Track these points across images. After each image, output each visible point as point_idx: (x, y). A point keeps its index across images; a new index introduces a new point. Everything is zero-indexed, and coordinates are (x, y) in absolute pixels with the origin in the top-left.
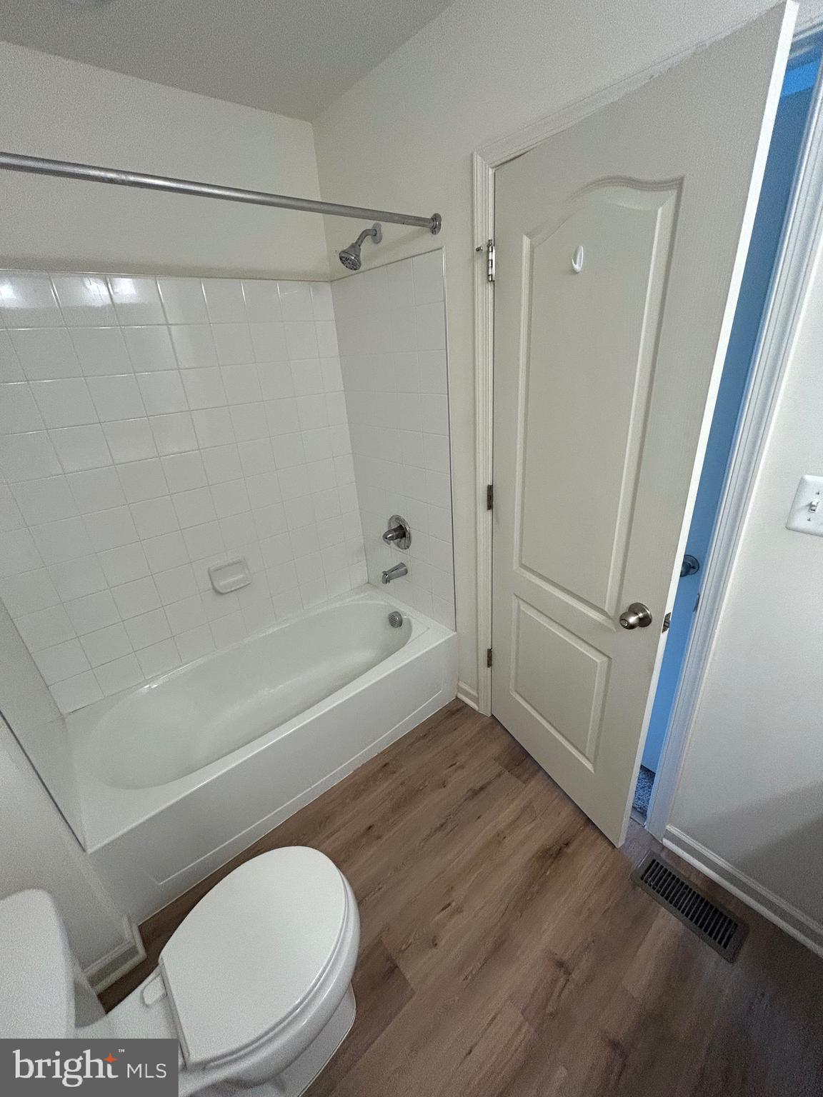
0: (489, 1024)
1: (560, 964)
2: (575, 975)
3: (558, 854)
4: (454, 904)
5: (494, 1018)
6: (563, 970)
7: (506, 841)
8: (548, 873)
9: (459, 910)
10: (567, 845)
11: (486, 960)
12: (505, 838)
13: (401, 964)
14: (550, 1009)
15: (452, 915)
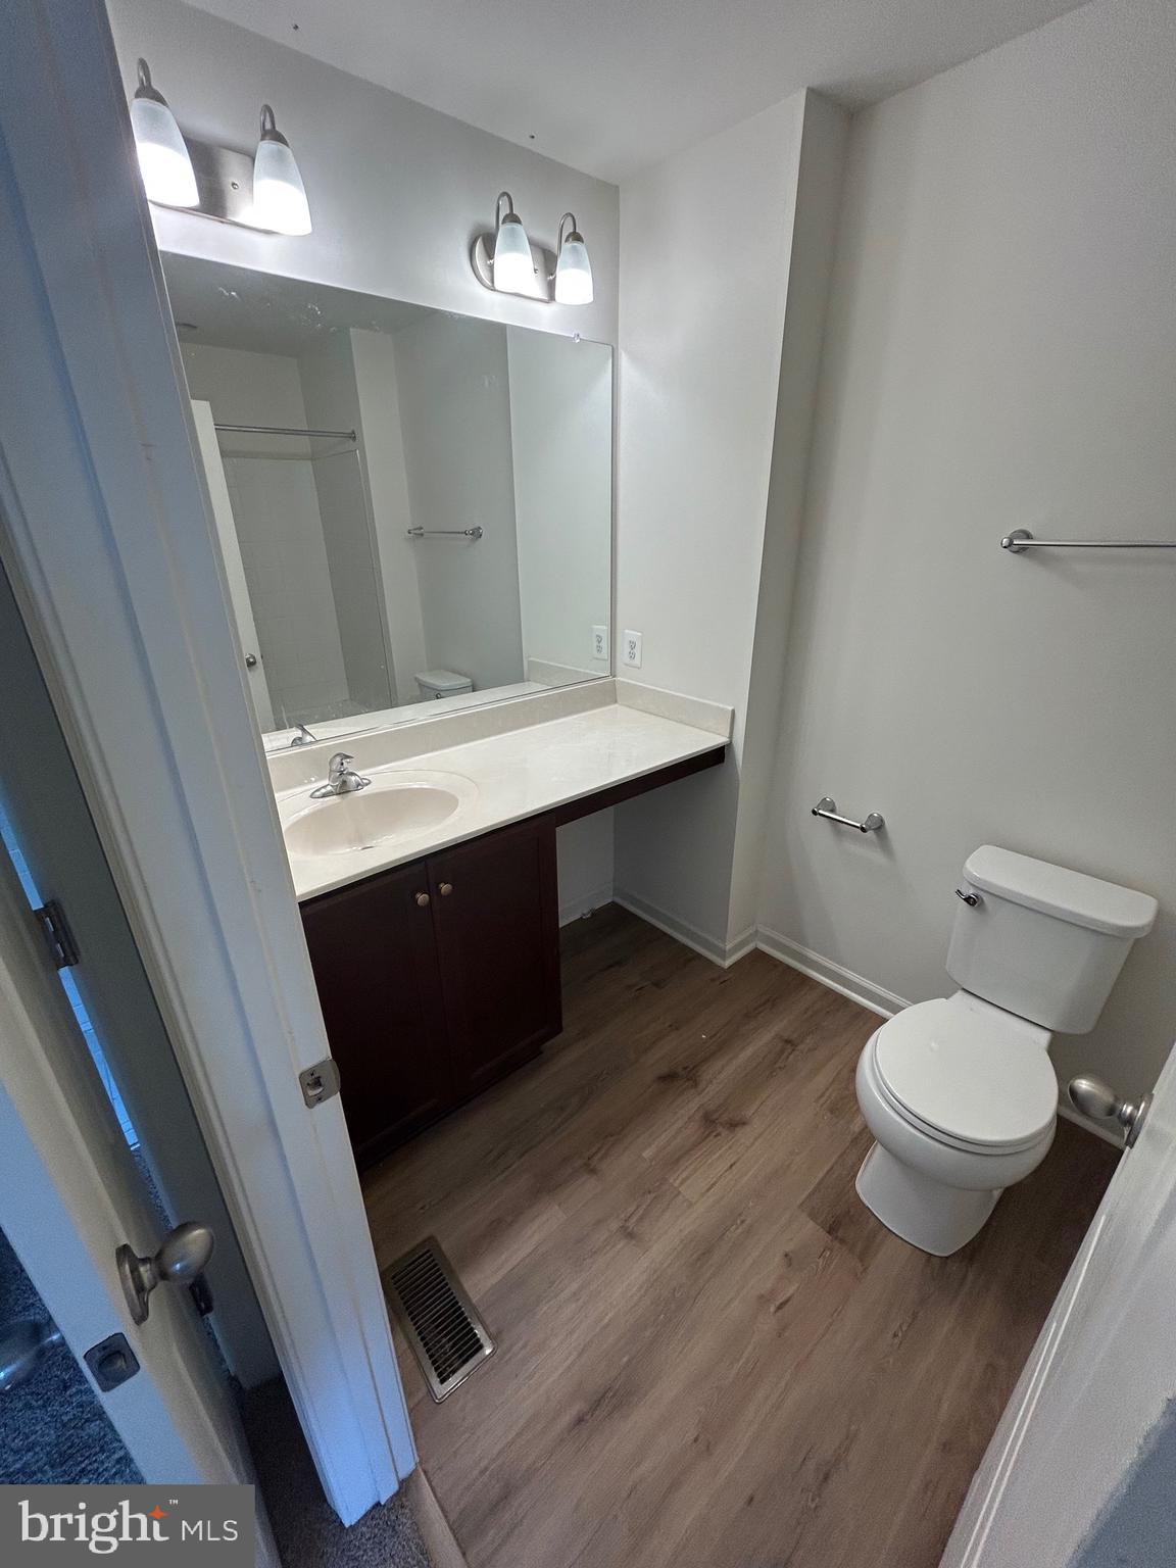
0: (714, 1184)
1: (630, 1235)
2: (614, 1225)
3: (600, 1400)
4: (772, 1309)
5: (708, 1190)
6: (629, 1230)
7: (690, 1436)
8: (625, 1359)
9: (763, 1300)
10: (580, 1420)
11: (721, 1237)
12: (696, 1440)
13: (822, 1233)
14: (650, 1197)
15: (773, 1292)
